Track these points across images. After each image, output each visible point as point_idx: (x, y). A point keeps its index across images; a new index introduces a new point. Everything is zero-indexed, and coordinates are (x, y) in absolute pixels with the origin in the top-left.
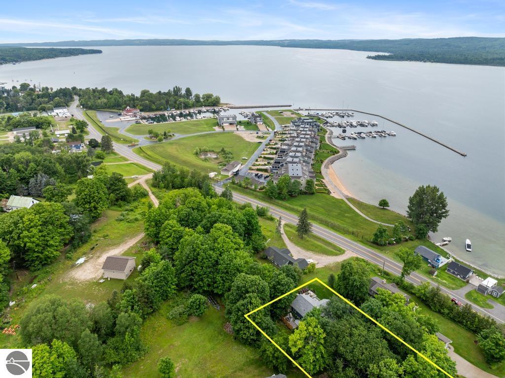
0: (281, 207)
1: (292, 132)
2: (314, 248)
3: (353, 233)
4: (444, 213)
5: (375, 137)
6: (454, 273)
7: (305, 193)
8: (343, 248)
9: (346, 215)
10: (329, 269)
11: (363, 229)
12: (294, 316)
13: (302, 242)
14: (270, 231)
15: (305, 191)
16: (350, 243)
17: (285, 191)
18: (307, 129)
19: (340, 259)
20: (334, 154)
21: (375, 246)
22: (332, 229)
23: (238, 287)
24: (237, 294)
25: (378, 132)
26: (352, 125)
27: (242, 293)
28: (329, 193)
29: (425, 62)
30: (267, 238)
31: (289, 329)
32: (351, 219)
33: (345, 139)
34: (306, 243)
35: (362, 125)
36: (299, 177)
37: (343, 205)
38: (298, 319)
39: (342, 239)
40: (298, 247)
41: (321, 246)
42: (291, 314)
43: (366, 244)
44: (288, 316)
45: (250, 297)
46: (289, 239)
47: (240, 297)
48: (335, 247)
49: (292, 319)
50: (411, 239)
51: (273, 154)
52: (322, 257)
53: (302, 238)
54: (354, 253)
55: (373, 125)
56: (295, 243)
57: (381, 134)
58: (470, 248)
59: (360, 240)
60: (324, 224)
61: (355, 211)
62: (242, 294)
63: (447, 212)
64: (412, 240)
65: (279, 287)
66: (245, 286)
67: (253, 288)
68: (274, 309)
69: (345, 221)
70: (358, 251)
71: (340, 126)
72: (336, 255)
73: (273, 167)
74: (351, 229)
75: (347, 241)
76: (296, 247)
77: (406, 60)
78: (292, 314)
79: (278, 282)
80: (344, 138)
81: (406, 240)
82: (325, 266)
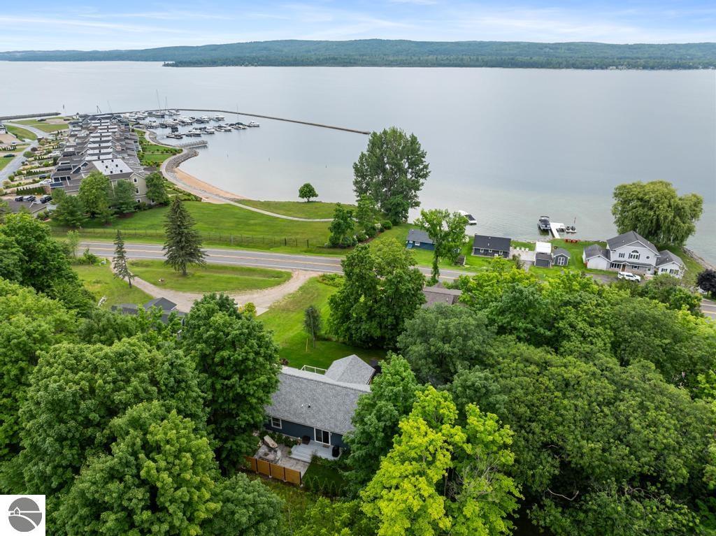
0: (106, 237)
1: (76, 133)
2: (224, 284)
3: (285, 243)
4: (422, 170)
5: (230, 131)
6: (486, 253)
7: (150, 207)
8: (283, 270)
9: (252, 222)
10: (283, 310)
11: (297, 233)
12: (279, 441)
13: (189, 281)
14: (98, 282)
15: (148, 202)
16: (289, 259)
17: (102, 206)
18: (109, 124)
19: (292, 287)
20: (175, 154)
21: (338, 250)
22: (238, 248)
23: (57, 407)
24: (61, 439)
25: (232, 125)
26: (183, 122)
27: (88, 423)
28: (198, 199)
29: (246, 66)
30: (97, 297)
31: (291, 484)
32: (266, 226)
33: (182, 138)
34: (200, 281)
35: (200, 121)
36: (128, 175)
37: (237, 211)
38: (296, 443)
39: (270, 257)
40: (184, 292)
41: (237, 279)
42: (267, 438)
43: (320, 253)
44: (263, 450)
45: (136, 423)
46: (155, 284)
47: (83, 448)
48: (265, 273)
49: (279, 453)
50: (385, 228)
51: (47, 166)
52: (253, 294)
53: (185, 274)
54: (308, 272)
55: (218, 120)
56: (172, 288)
57: (238, 126)
58: (474, 219)
59: (303, 249)
60: (219, 244)
61: (263, 214)
62: (90, 431)
63: (426, 167)
64: (389, 228)
65: (225, 353)
66: (92, 391)
67: (135, 382)
68: (225, 440)
69: (255, 231)
70: (314, 266)
71: (164, 126)
72: (279, 284)
73: (56, 179)
74: (277, 238)
75: (282, 258)
76: (181, 293)
77: (221, 66)
78: (272, 437)
79: (216, 338)
80: (180, 137)
81: (382, 231)
82: (270, 307)
